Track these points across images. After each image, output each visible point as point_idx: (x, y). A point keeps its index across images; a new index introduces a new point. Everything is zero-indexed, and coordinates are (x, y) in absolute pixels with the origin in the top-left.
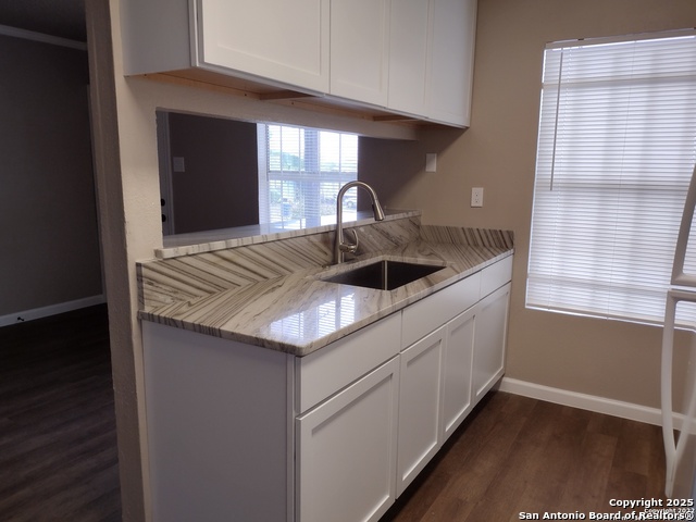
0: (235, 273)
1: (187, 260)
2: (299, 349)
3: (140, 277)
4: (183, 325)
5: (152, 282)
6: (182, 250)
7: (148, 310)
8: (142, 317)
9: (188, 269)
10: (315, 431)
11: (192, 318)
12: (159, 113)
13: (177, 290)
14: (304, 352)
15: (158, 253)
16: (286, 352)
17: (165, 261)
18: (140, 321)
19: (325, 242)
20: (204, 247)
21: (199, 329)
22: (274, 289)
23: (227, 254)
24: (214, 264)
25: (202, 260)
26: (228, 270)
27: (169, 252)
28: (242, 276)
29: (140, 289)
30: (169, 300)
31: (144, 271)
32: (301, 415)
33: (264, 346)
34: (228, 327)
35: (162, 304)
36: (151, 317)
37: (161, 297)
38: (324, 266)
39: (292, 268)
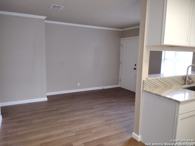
0: (161, 84)
1: (152, 80)
2: (180, 101)
3: (144, 83)
4: (152, 93)
5: (146, 84)
6: (152, 78)
7: (144, 89)
8: (143, 91)
9: (152, 82)
10: (181, 119)
11: (154, 92)
12: (151, 52)
13: (150, 86)
14: (181, 102)
15: (147, 79)
16: (176, 102)
17: (148, 80)
18: (142, 91)
19: (183, 79)
20: (156, 78)
21: (156, 95)
22: (170, 89)
23: (160, 80)
24: (157, 82)
25: (155, 81)
26: (160, 83)
27: (149, 79)
28: (163, 85)
29: (143, 85)
30: (148, 88)
31: (145, 82)
32: (178, 115)
33: (171, 100)
34: (163, 95)
35: (147, 88)
36: (145, 91)
37: (147, 87)
38: (182, 85)
39: (173, 84)
